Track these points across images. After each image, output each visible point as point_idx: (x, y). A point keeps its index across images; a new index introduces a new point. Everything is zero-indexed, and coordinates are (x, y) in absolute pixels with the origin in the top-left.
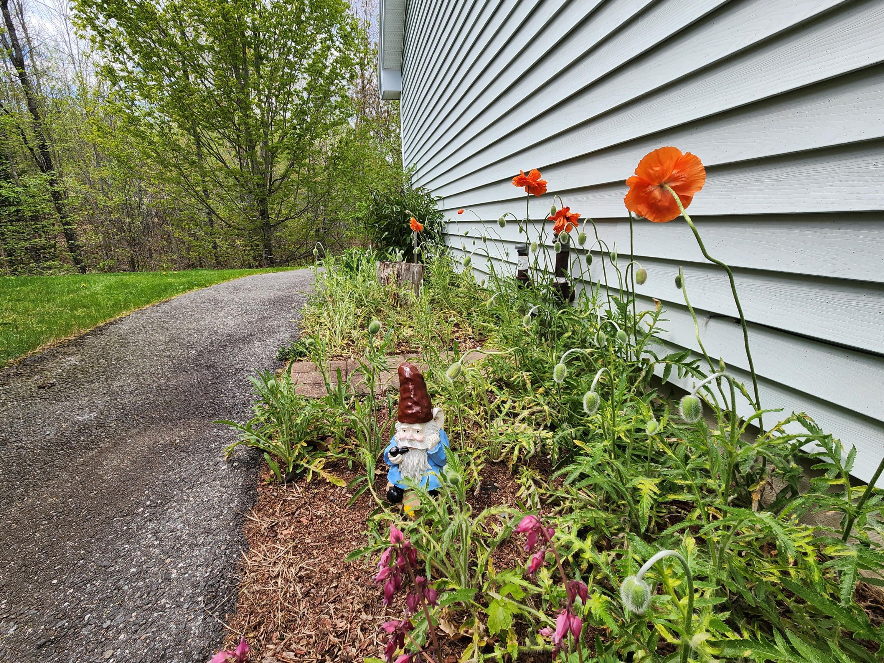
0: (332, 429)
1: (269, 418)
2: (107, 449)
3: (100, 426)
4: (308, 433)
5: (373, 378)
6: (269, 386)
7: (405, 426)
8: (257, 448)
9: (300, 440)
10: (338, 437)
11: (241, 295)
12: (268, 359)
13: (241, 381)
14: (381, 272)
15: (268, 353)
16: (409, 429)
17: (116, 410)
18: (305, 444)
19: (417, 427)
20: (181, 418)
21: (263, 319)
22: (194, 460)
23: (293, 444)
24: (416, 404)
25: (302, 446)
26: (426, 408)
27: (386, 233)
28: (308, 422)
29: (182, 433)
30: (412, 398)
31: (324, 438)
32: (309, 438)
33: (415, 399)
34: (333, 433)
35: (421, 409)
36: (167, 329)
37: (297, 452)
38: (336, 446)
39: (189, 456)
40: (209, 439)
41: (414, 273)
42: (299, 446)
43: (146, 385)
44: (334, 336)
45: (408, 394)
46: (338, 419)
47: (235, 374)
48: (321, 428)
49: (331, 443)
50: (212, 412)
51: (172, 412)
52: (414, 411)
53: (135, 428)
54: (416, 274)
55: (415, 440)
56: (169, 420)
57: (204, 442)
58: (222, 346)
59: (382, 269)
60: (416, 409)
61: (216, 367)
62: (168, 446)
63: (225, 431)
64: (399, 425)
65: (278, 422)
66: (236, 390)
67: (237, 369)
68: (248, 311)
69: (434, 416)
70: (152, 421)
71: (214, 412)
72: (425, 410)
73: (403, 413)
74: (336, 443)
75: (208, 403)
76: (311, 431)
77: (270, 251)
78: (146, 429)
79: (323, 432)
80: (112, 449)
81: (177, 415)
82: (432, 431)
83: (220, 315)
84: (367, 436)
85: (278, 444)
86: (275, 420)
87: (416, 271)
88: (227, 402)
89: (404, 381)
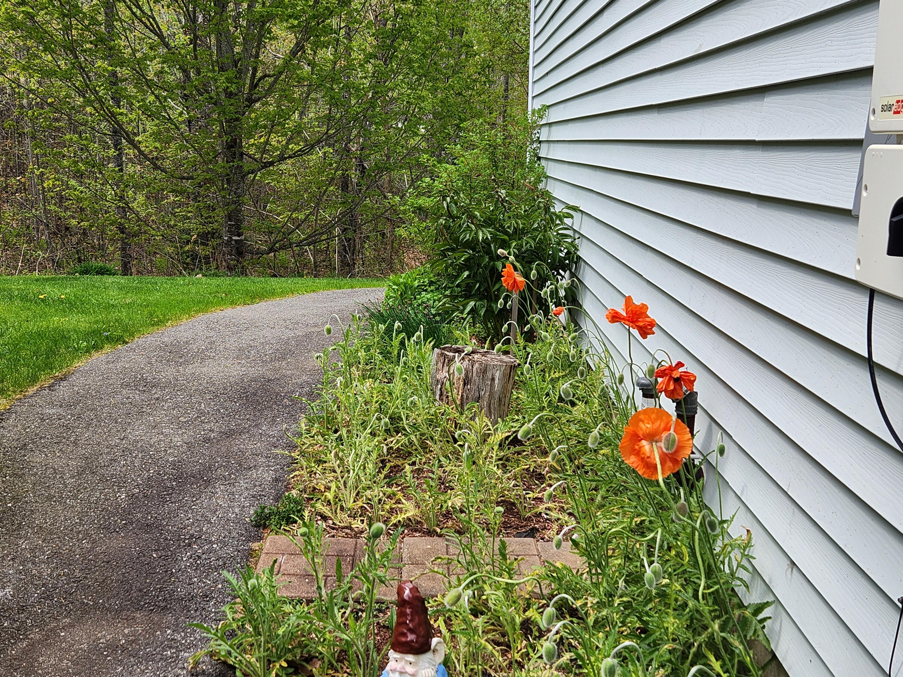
0: (320, 648)
1: (243, 625)
2: (39, 642)
3: (22, 609)
4: (290, 650)
5: (373, 590)
6: (249, 587)
7: (397, 656)
8: (225, 663)
9: (279, 658)
10: (326, 660)
11: (190, 369)
12: (238, 521)
13: (199, 557)
14: (437, 370)
15: (237, 510)
16: (401, 659)
17: (37, 587)
18: (285, 664)
19: (410, 658)
20: (122, 609)
21: (229, 434)
22: (147, 669)
23: (269, 662)
24: (412, 631)
25: (280, 665)
26: (423, 637)
27: (466, 273)
28: (291, 636)
29: (126, 631)
30: (408, 625)
31: (309, 659)
32: (290, 657)
33: (411, 625)
34: (321, 653)
35: (417, 638)
36: (75, 443)
37: (274, 673)
38: (323, 671)
39: (141, 663)
40: (162, 643)
41: (493, 379)
42: (278, 666)
43: (64, 550)
44: (344, 491)
45: (404, 619)
46: (328, 636)
47: (189, 545)
48: (306, 646)
49: (318, 666)
50: (163, 604)
51: (108, 599)
52: (408, 639)
53: (66, 617)
54: (497, 381)
55: (406, 673)
56: (107, 610)
57: (157, 647)
58: (166, 488)
59: (440, 365)
60: (411, 637)
61: (160, 528)
62: (113, 647)
63: (183, 634)
64: (392, 654)
65: (255, 632)
66: (193, 573)
67: (192, 536)
68: (203, 413)
69: (432, 647)
70: (85, 610)
71: (164, 604)
72: (421, 640)
73: (397, 640)
74: (324, 668)
75: (155, 589)
76: (293, 648)
77: (239, 228)
78: (79, 620)
79: (309, 652)
80: (44, 641)
81: (116, 603)
82: (427, 665)
83: (158, 419)
84: (362, 663)
85: (251, 661)
86: (251, 629)
87: (497, 375)
88: (181, 591)
89: (402, 603)
